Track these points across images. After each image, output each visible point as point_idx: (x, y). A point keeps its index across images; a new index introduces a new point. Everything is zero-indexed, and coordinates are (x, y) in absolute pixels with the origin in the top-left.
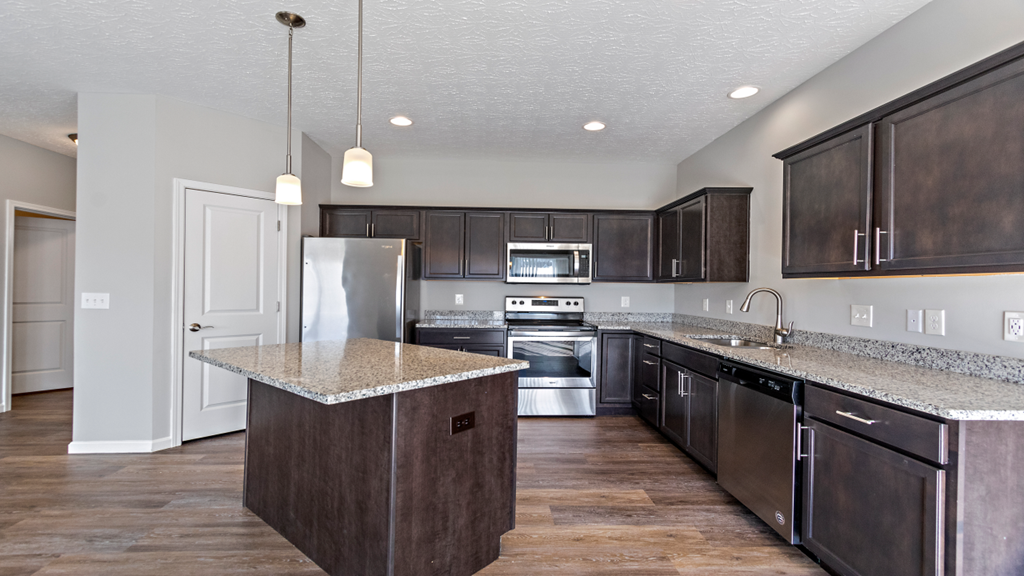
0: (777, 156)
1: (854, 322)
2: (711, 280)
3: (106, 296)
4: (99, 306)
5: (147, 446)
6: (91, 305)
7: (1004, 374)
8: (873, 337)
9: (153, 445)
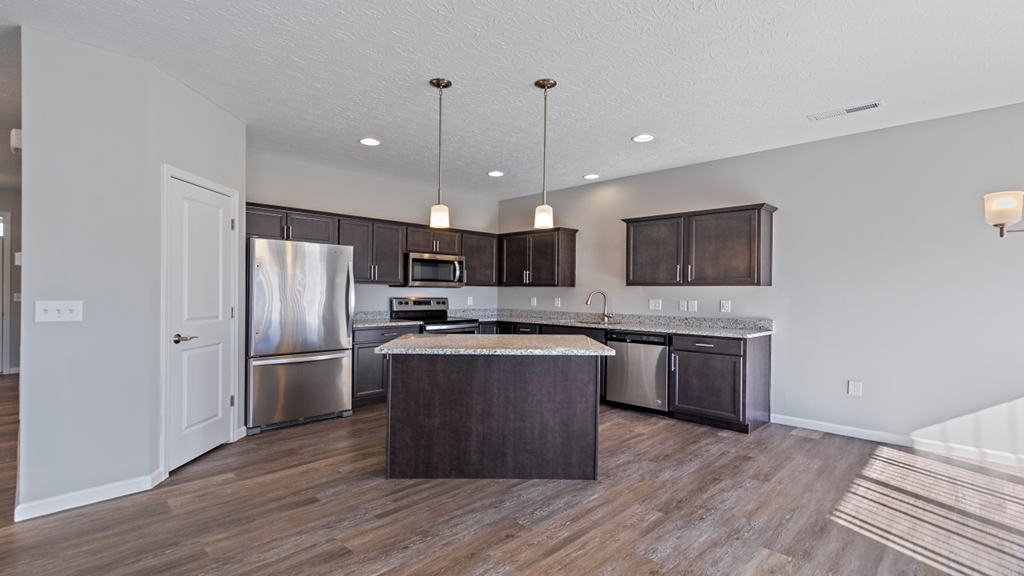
0: (623, 220)
1: (651, 308)
2: (562, 286)
3: (78, 305)
4: (66, 317)
5: (146, 483)
6: (52, 317)
7: (722, 325)
8: (663, 315)
9: (153, 480)
